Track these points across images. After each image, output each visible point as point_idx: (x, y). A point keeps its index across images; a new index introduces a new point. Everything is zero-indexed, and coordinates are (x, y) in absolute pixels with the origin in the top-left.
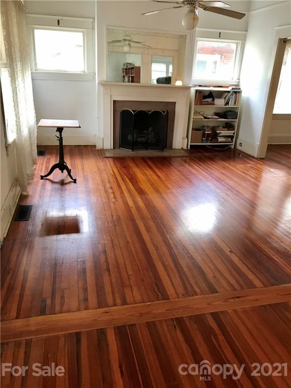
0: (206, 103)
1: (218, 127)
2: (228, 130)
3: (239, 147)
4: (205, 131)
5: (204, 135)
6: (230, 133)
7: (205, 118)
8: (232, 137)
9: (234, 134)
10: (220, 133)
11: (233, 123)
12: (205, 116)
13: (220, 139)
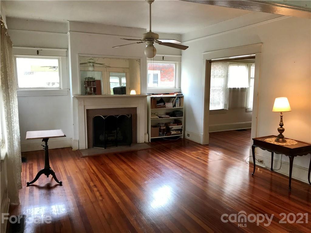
0: (159, 106)
1: (169, 123)
2: (177, 125)
3: (187, 137)
4: (161, 127)
5: (160, 130)
6: (179, 127)
7: (160, 117)
8: (181, 130)
9: (182, 127)
10: (172, 128)
11: (181, 120)
12: (160, 116)
13: (173, 133)
